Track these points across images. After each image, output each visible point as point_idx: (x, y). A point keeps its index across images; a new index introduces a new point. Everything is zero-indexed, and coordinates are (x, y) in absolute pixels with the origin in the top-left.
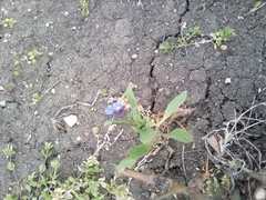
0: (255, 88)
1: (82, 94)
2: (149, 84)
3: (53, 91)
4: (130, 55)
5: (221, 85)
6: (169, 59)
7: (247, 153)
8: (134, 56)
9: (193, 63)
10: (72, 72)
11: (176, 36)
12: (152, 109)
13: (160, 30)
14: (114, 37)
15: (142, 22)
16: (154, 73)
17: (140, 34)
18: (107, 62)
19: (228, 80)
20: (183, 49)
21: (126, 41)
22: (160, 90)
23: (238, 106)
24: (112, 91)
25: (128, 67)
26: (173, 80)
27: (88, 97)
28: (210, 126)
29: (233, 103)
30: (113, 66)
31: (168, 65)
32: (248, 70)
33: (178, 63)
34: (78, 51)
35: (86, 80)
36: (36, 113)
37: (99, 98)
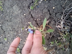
0: (62, 6)
1: (17, 32)
2: (33, 20)
3: (9, 35)
4: (23, 15)
5: (52, 10)
6: (34, 10)
7: (68, 24)
8: (25, 15)
9: (42, 8)
10: (10, 28)
11: (32, 2)
12: (38, 26)
13: (27, 3)
14: (15, 12)
15: (20, 4)
16: (33, 16)
17: (22, 7)
18: (18, 20)
19: (54, 8)
20: (37, 6)
21: (19, 12)
22: (37, 20)
23: (60, 13)
24: (25, 27)
25: (25, 18)
26: (39, 16)
27: (20, 32)
28: (55, 22)
29: (58, 13)
30: (21, 21)
31: (35, 12)
32: (57, 2)
33: (38, 10)
34: (7, 21)
35: (16, 28)
36: (8, 43)
37: (23, 31)
